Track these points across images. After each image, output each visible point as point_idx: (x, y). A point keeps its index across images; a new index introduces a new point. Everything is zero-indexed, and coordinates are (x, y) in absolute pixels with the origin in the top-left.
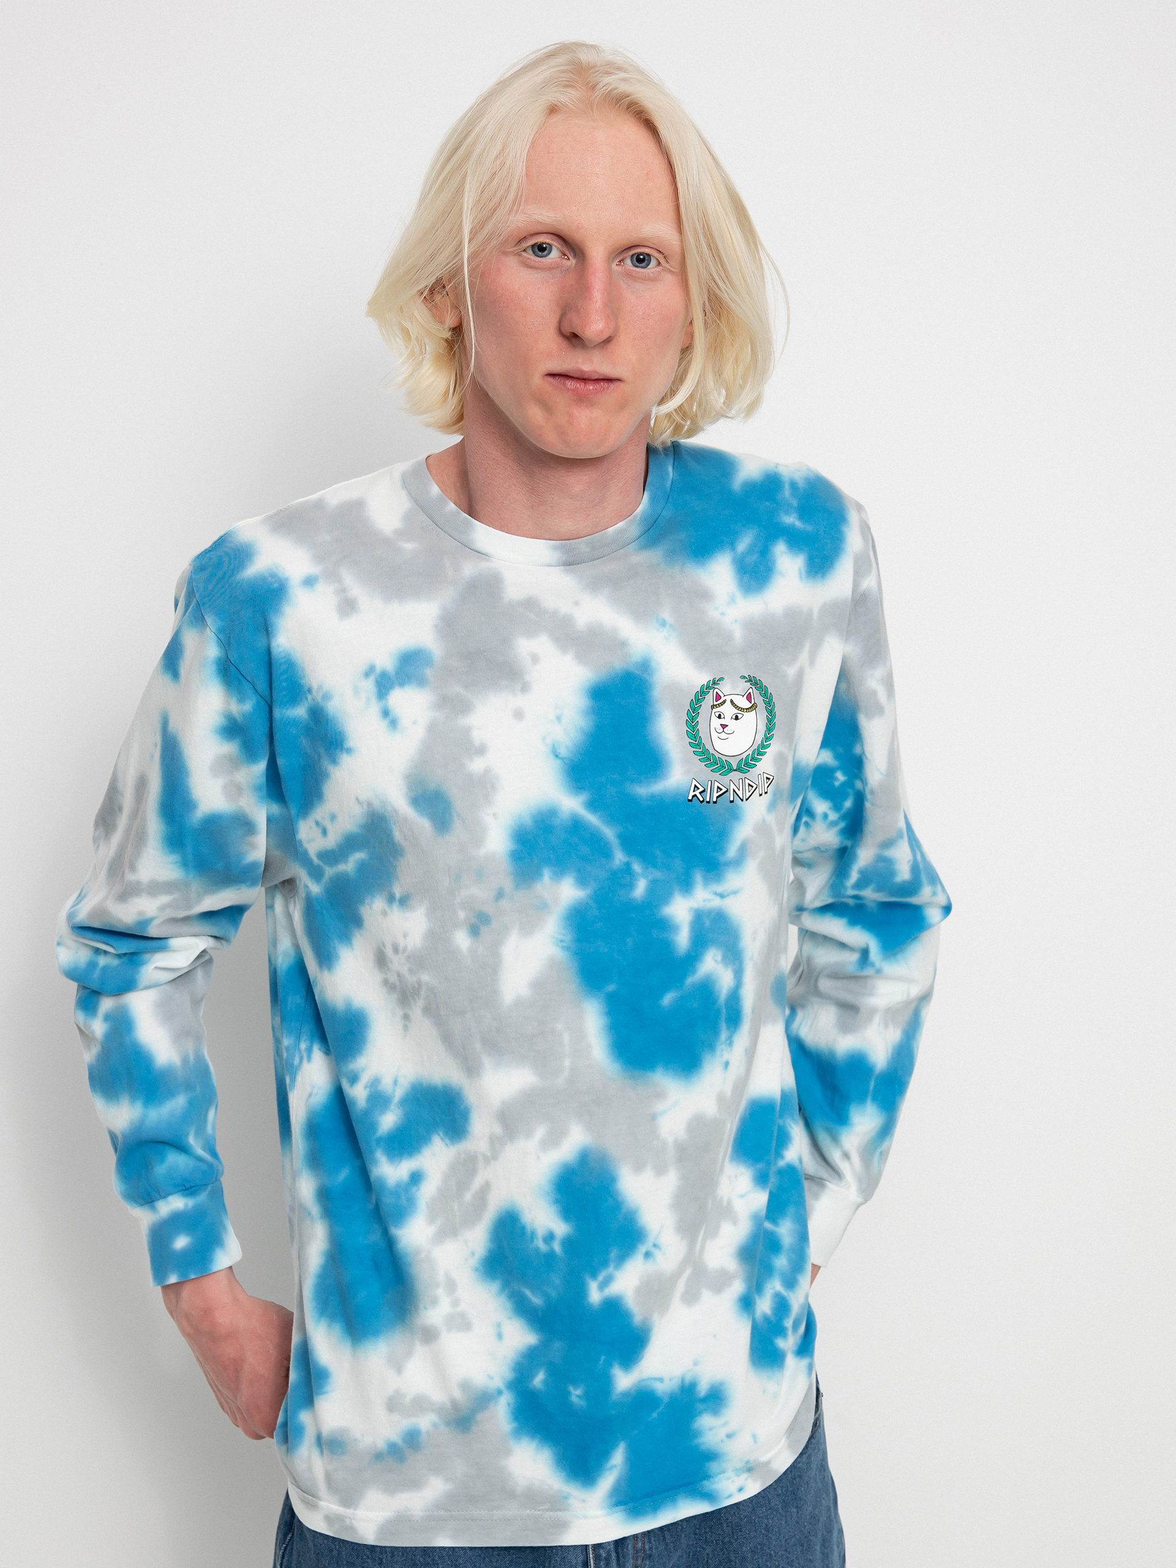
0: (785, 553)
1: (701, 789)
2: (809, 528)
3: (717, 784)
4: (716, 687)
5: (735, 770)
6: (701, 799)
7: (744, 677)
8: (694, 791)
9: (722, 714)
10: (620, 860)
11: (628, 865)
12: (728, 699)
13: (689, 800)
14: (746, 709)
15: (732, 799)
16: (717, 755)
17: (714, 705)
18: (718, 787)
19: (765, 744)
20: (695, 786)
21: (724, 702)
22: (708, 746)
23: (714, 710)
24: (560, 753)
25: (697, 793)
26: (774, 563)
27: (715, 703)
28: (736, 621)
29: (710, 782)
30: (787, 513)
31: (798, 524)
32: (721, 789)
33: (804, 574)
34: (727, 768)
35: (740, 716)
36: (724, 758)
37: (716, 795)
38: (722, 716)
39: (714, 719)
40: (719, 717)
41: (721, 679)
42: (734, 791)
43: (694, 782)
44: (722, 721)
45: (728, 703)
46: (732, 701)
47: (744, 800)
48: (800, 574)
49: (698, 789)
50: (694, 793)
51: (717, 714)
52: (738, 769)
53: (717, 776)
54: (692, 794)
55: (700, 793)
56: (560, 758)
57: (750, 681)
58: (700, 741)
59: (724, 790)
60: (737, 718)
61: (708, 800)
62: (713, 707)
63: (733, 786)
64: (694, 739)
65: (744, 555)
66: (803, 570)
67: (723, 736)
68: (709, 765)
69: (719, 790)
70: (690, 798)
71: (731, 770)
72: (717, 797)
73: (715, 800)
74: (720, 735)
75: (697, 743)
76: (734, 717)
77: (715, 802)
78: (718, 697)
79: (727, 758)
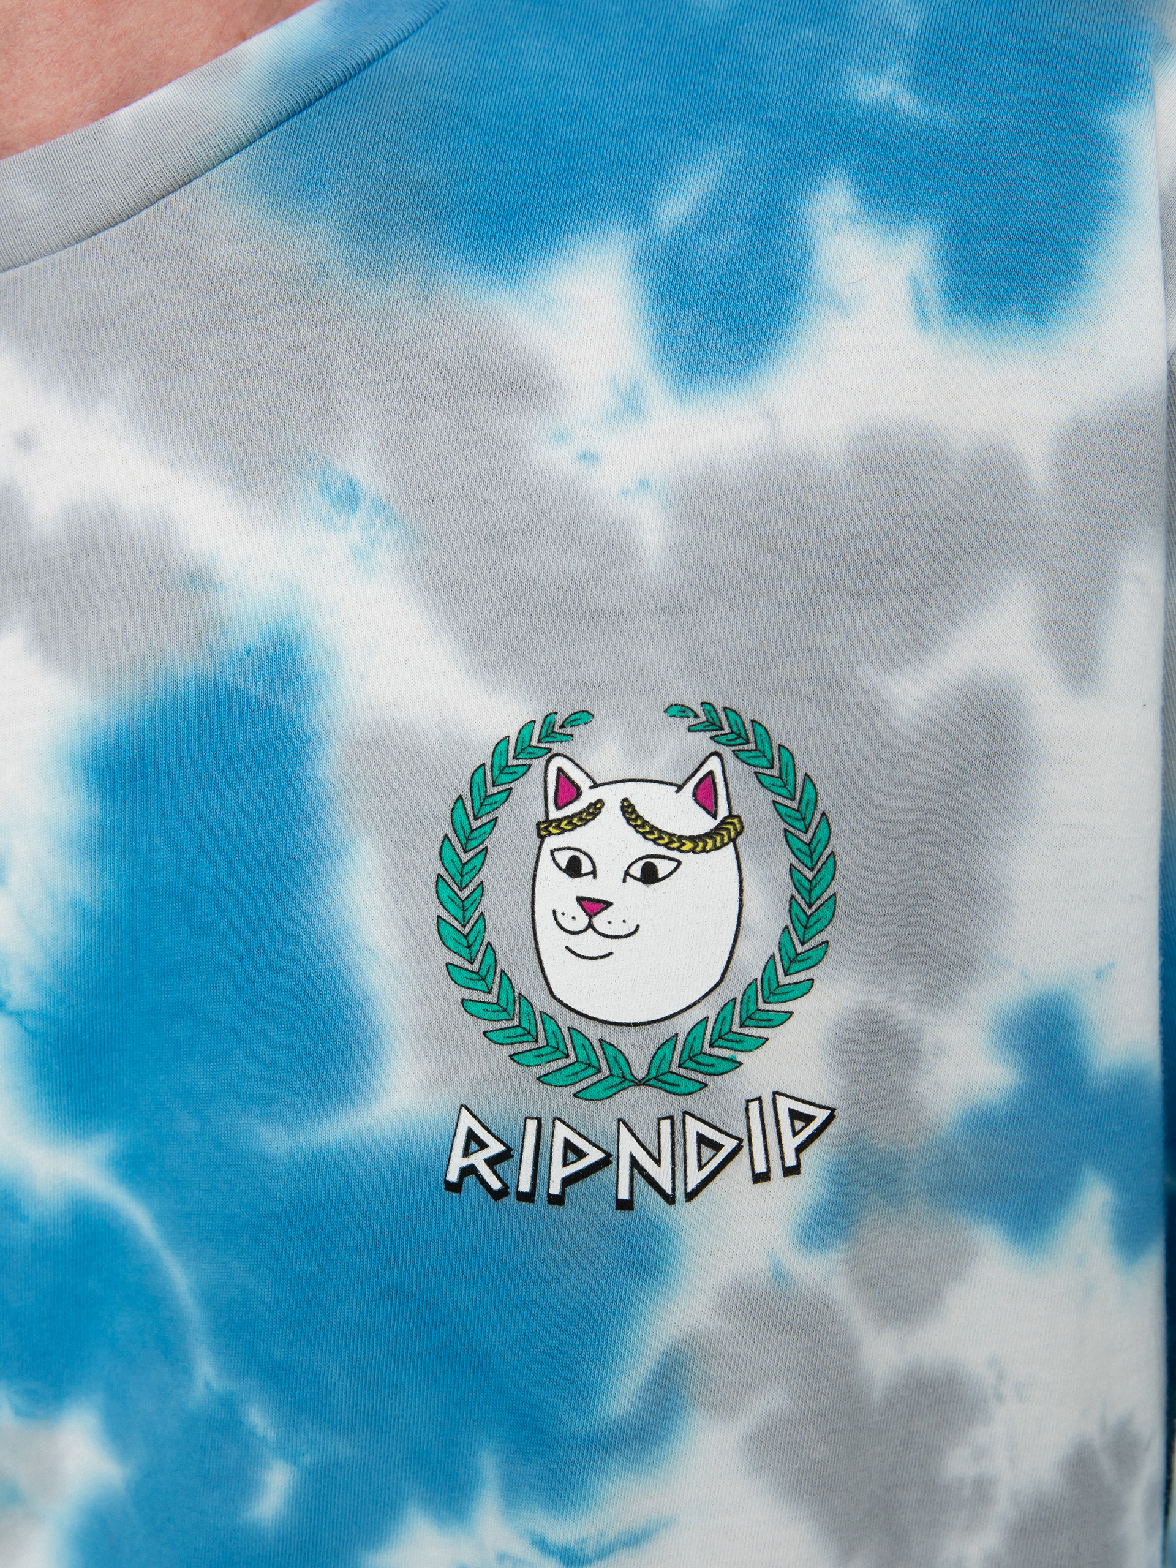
0: (853, 220)
1: (496, 1148)
2: (948, 118)
3: (562, 1133)
4: (556, 748)
5: (640, 1083)
6: (496, 1185)
7: (681, 711)
8: (466, 1153)
9: (583, 858)
10: (207, 1384)
11: (229, 1405)
12: (612, 797)
13: (450, 1187)
14: (692, 838)
15: (624, 1194)
16: (566, 1020)
17: (548, 822)
18: (568, 1145)
19: (783, 980)
20: (471, 1135)
21: (595, 809)
22: (525, 982)
23: (551, 842)
24: (9, 995)
25: (478, 1160)
26: (804, 259)
27: (554, 814)
28: (644, 485)
29: (532, 1125)
30: (874, 64)
31: (907, 102)
32: (581, 1154)
33: (935, 303)
34: (606, 1072)
35: (663, 867)
36: (595, 1033)
37: (559, 1173)
38: (586, 867)
39: (550, 876)
40: (573, 869)
41: (581, 717)
42: (634, 1163)
43: (467, 1121)
44: (586, 887)
45: (612, 813)
46: (628, 809)
47: (680, 1194)
48: (919, 299)
49: (483, 1146)
50: (466, 1162)
51: (563, 858)
52: (653, 1080)
53: (562, 1100)
54: (458, 1162)
55: (491, 1162)
56: (11, 1014)
57: (712, 725)
58: (489, 960)
59: (595, 1155)
60: (649, 875)
61: (525, 1186)
62: (545, 828)
63: (628, 1146)
64: (465, 952)
65: (684, 235)
66: (932, 285)
67: (589, 943)
68: (529, 1058)
69: (571, 1156)
70: (453, 1176)
71: (627, 1081)
72: (567, 1181)
73: (555, 1189)
74: (575, 942)
75: (475, 968)
76: (636, 871)
77: (557, 1200)
78: (567, 791)
79: (607, 1033)
